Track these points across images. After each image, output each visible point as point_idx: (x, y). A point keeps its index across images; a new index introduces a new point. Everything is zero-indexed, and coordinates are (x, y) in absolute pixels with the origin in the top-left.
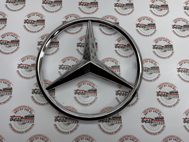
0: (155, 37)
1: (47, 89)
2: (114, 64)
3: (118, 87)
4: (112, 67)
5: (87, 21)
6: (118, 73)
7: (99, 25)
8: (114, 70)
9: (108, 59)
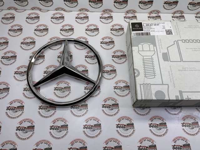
0: (114, 50)
1: (34, 86)
2: (84, 69)
3: (86, 84)
4: (82, 71)
5: (65, 41)
6: (86, 75)
7: (74, 43)
8: (84, 73)
9: (79, 66)
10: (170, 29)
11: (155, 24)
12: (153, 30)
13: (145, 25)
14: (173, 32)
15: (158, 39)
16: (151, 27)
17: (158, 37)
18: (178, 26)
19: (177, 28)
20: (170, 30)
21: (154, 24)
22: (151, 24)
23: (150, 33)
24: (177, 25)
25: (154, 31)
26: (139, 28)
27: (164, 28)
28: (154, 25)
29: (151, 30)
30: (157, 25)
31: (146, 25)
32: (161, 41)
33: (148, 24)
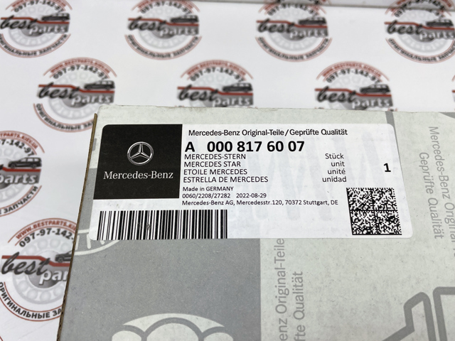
10: (386, 181)
11: (275, 139)
12: (250, 188)
13: (201, 144)
14: (403, 213)
15: (281, 273)
16: (245, 164)
17: (280, 257)
18: (440, 161)
19: (434, 173)
20: (382, 192)
21: (265, 140)
22: (246, 139)
23: (224, 214)
24: (438, 152)
25: (259, 200)
26: (155, 175)
27: (337, 173)
28: (264, 146)
29: (239, 188)
30: (292, 147)
31: (213, 146)
32: (301, 300)
33: (224, 139)
